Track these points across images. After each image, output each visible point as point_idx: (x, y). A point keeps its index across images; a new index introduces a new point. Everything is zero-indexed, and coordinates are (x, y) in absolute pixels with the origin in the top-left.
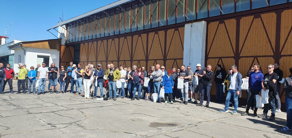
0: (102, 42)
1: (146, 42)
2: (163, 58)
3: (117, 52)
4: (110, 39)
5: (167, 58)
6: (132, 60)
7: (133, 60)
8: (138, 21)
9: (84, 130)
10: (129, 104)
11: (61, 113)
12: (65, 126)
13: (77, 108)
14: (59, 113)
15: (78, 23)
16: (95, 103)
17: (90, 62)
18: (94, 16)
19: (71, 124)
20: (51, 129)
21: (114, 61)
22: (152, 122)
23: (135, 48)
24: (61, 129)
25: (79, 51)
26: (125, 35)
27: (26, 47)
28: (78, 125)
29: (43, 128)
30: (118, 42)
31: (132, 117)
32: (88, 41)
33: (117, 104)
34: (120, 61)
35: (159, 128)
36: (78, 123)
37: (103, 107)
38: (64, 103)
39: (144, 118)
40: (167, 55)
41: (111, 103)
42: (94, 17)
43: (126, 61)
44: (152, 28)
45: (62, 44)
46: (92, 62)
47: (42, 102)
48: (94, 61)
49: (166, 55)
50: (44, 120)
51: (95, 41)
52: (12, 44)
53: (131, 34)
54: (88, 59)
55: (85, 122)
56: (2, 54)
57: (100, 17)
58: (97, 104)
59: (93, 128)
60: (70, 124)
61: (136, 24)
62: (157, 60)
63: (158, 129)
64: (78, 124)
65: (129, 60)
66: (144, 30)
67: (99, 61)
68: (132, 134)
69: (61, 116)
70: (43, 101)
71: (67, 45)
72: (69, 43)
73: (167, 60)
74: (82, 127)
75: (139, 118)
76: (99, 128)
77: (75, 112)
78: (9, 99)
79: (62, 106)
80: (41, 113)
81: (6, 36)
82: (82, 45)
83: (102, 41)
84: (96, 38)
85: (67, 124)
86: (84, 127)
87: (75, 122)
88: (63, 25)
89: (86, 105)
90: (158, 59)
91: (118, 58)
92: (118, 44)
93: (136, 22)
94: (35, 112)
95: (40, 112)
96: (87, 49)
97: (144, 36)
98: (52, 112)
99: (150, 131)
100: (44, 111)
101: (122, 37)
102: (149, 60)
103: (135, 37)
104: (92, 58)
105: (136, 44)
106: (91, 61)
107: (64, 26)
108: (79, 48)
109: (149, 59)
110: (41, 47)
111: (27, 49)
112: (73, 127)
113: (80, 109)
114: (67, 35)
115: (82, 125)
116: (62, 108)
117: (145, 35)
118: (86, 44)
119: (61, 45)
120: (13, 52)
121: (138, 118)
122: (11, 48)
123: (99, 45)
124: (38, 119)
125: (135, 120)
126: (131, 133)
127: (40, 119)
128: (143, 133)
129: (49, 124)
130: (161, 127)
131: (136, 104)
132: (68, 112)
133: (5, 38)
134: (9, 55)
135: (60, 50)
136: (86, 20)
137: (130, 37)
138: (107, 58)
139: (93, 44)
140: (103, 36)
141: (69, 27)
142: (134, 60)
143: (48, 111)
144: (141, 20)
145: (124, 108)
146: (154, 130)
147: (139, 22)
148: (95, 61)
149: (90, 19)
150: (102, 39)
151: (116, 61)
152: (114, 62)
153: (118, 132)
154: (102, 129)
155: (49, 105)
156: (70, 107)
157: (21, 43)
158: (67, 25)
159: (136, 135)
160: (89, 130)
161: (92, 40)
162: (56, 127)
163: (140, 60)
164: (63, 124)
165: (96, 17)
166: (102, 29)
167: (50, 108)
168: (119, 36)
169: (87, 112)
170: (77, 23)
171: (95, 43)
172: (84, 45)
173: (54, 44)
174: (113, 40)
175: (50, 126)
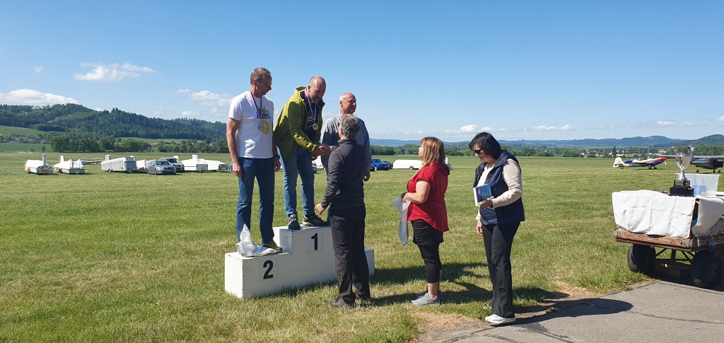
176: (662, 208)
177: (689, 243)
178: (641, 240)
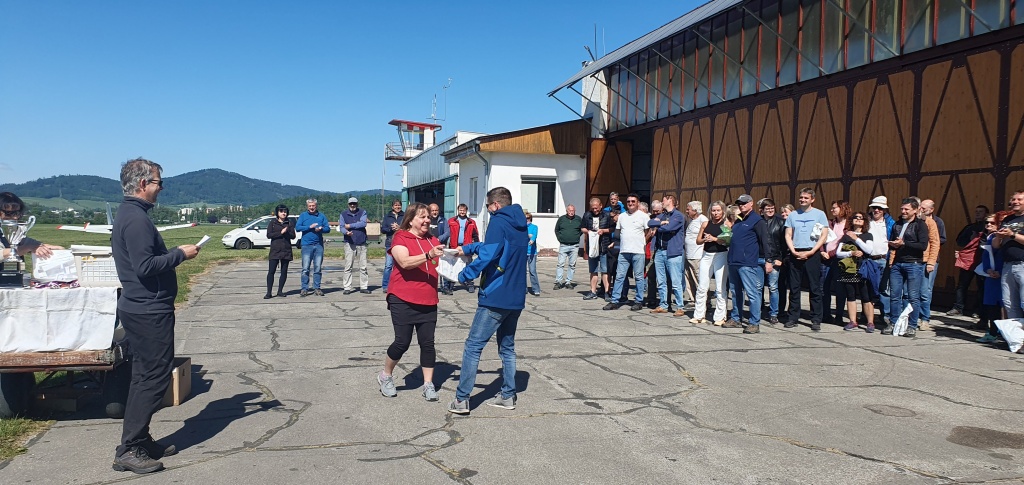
0: (732, 119)
1: (910, 104)
2: (991, 165)
3: (789, 150)
4: (760, 102)
5: (1013, 163)
6: (847, 179)
7: (854, 175)
8: (879, 25)
9: (696, 430)
10: (846, 346)
11: (607, 361)
12: (630, 405)
13: (657, 350)
14: (601, 363)
15: (647, 57)
16: (716, 337)
17: (686, 190)
18: (702, 27)
19: (646, 401)
20: (588, 414)
21: (774, 184)
22: (961, 424)
23: (861, 132)
24: (620, 418)
25: (649, 154)
26: (821, 85)
27: (491, 153)
28: (672, 408)
29: (562, 408)
30: (792, 111)
31: (870, 398)
32: (680, 119)
33: (797, 343)
34: (800, 182)
35: (998, 451)
36: (669, 400)
37: (746, 351)
38: (612, 331)
39: (920, 405)
40: (1013, 149)
41: (774, 339)
42: (703, 33)
43: (824, 180)
44: (938, 44)
45: (593, 136)
46: (693, 190)
47: (546, 324)
48: (701, 189)
49: (1009, 150)
50: (560, 380)
51: (706, 116)
52: (452, 147)
53: (848, 78)
54: (679, 183)
55: (694, 401)
56: (427, 176)
57: (724, 27)
58: (722, 338)
59: (725, 426)
60: (642, 401)
61: (866, 34)
62: (964, 172)
63: (994, 455)
64: (668, 404)
65: (837, 180)
66: (902, 56)
67: (719, 187)
68: (883, 461)
69: (610, 371)
70: (547, 319)
71: (613, 137)
72: (617, 131)
73: (1013, 173)
74: (687, 416)
75: (902, 403)
76: (745, 427)
77: (651, 362)
78: (456, 310)
79: (608, 339)
80: (549, 357)
81: (435, 123)
82: (659, 133)
83: (731, 115)
84: (710, 106)
85: (636, 402)
86: (692, 417)
87: (658, 398)
88: (598, 71)
89: (686, 342)
90: (968, 168)
91: (793, 172)
92: (791, 117)
93: (867, 26)
94: (531, 353)
95: (546, 354)
96: (676, 147)
97: (903, 80)
98: (581, 357)
99: (960, 460)
100: (555, 353)
101: (808, 91)
102: (926, 174)
103: (863, 88)
104: (695, 176)
105: (868, 115)
106: (691, 189)
107: (601, 75)
108: (650, 145)
109: (923, 170)
110: (531, 150)
111: (494, 158)
112: (656, 413)
113: (668, 352)
114: (608, 105)
115: (684, 409)
116: (609, 346)
117: (908, 76)
118: (675, 129)
119: (590, 140)
120: (454, 168)
121: (895, 404)
122: (450, 156)
123: (718, 132)
124: (542, 377)
125: (885, 412)
126: (873, 460)
127: (549, 378)
128: (929, 467)
129: (579, 396)
130: (1008, 451)
131: (877, 349)
132: (629, 360)
133: (432, 127)
134: (443, 181)
135: (587, 154)
136: (672, 46)
137: (843, 90)
138: (748, 176)
139: (696, 127)
140: (734, 95)
141: (615, 78)
142: (856, 179)
143: (568, 353)
144: (889, 18)
145: (827, 361)
146: (977, 458)
147: (881, 26)
148: (704, 188)
149: (687, 39)
150: (731, 106)
151: (785, 183)
152: (774, 188)
153: (823, 449)
154: (759, 432)
155: (568, 333)
156: (636, 344)
157: (478, 142)
158: (610, 71)
159: (899, 469)
160: (712, 431)
161: (695, 114)
162: (600, 408)
163: (886, 177)
164: (622, 400)
165: (708, 29)
166: (730, 71)
167: (572, 344)
168: (796, 90)
169: (695, 367)
170: (644, 59)
171: (705, 122)
172: (666, 134)
173: (569, 137)
174: (774, 105)
175: (582, 402)
176: (66, 307)
177: (110, 357)
178: (28, 364)
